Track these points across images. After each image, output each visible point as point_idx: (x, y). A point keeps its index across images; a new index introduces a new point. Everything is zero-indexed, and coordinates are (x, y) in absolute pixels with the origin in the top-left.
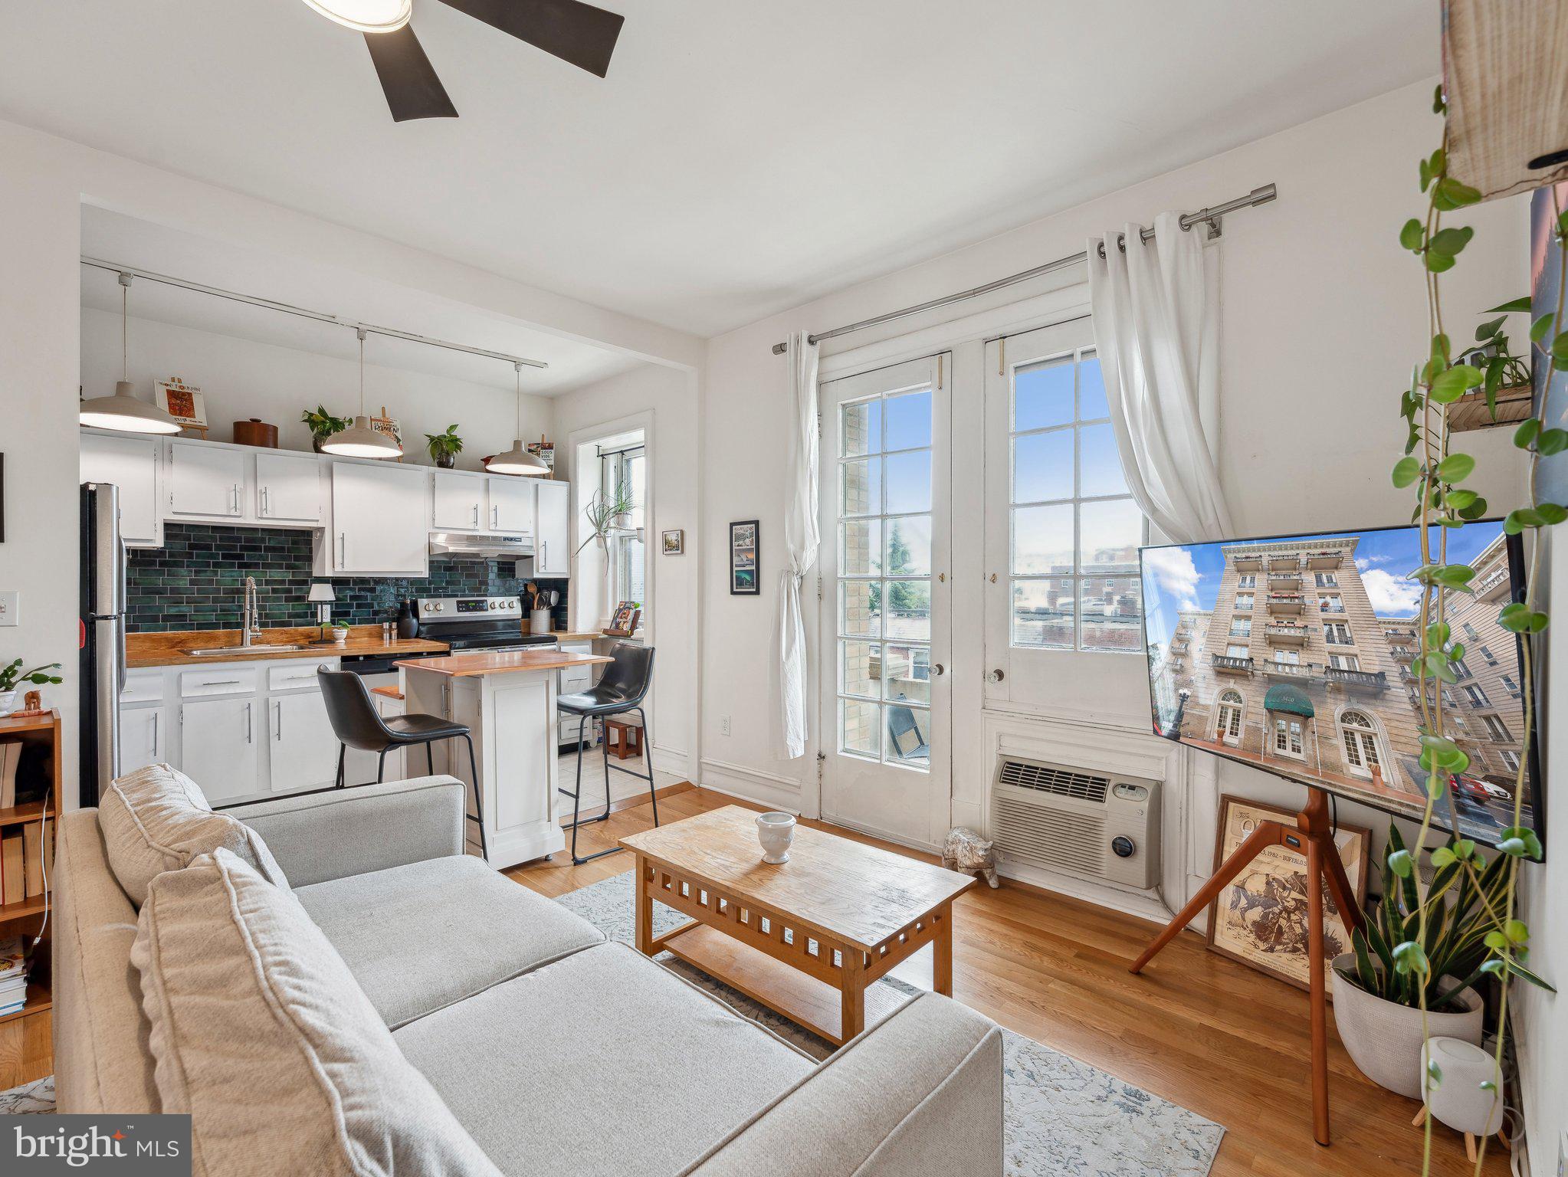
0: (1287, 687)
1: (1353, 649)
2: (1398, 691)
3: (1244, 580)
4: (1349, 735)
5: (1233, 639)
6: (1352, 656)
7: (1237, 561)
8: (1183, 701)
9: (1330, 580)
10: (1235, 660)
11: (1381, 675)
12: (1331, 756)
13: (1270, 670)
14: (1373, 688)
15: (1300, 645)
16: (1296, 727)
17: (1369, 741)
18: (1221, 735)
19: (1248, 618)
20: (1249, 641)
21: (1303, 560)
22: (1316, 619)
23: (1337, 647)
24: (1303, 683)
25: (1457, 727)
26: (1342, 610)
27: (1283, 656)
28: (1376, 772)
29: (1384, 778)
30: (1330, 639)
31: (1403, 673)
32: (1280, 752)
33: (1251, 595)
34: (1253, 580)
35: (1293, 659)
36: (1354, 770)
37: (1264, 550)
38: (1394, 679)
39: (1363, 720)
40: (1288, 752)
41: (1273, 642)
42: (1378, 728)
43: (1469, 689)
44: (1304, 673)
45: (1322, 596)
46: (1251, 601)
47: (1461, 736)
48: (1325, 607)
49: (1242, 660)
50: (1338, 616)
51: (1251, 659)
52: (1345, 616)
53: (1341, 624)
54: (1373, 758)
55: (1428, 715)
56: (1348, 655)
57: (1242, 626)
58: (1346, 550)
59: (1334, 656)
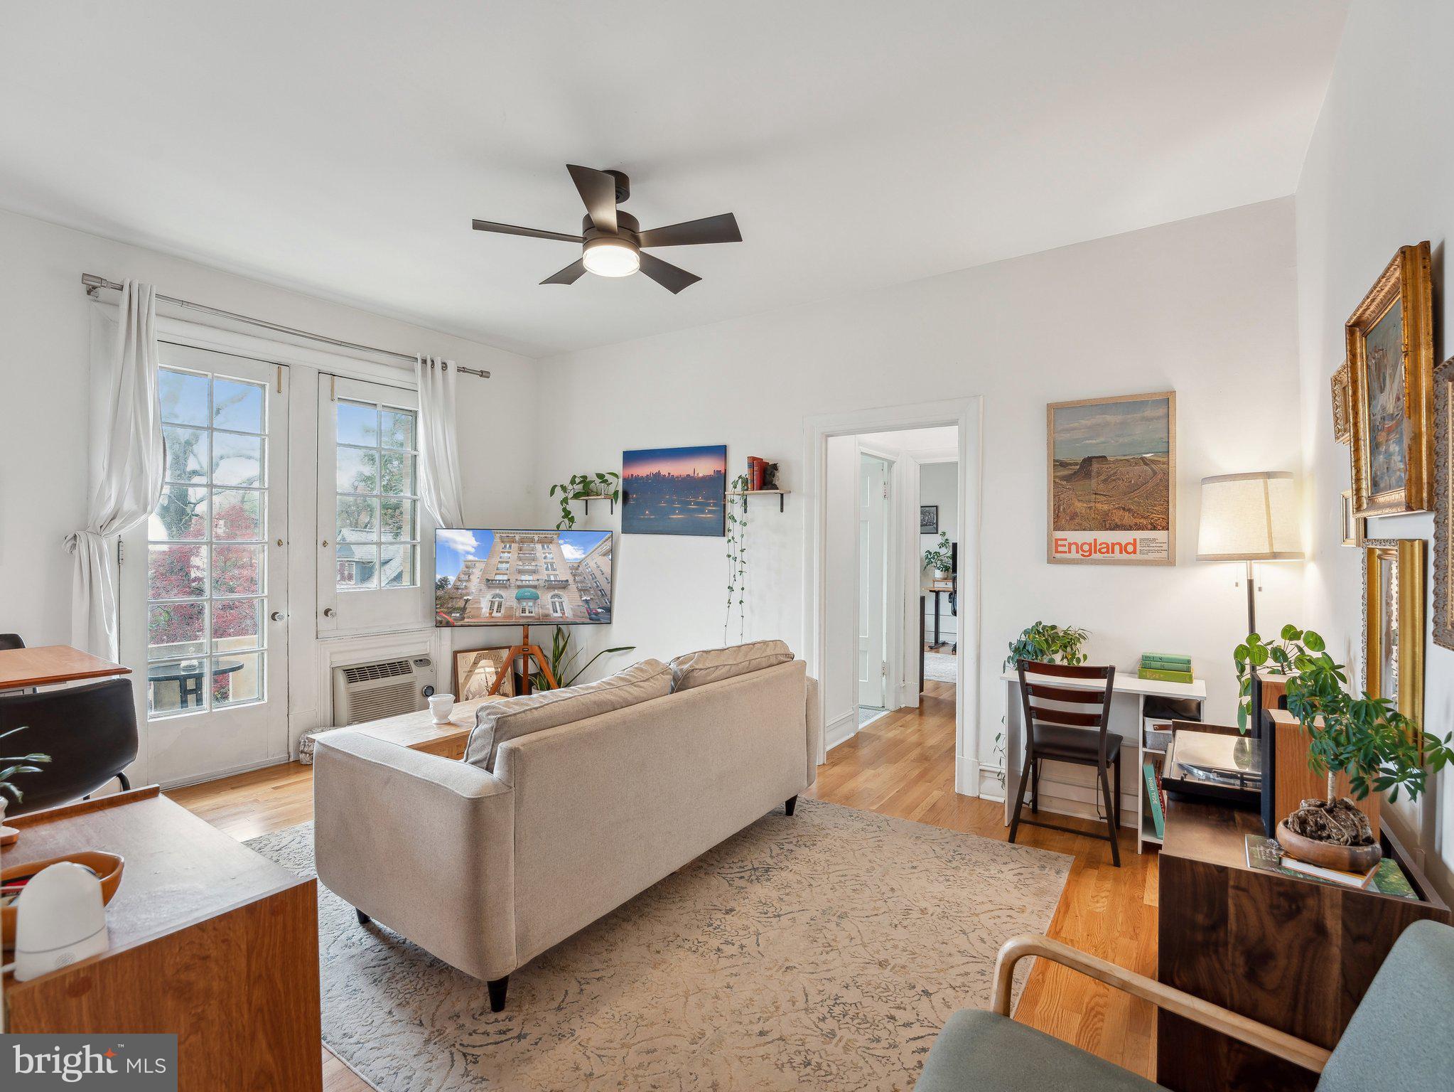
0: (527, 589)
1: (557, 573)
2: (573, 587)
3: (505, 546)
4: (554, 604)
5: (498, 572)
6: (555, 575)
7: (501, 537)
8: (466, 603)
9: (548, 547)
10: (500, 581)
11: (567, 581)
12: (546, 612)
13: (519, 583)
14: (564, 585)
15: (534, 572)
16: (531, 604)
17: (561, 604)
18: (491, 614)
19: (507, 562)
20: (508, 572)
21: (536, 539)
22: (541, 564)
23: (550, 572)
24: (535, 587)
25: (590, 594)
26: (552, 559)
27: (523, 578)
28: (564, 614)
29: (566, 615)
30: (547, 569)
31: (575, 580)
32: (524, 615)
33: (509, 552)
34: (510, 546)
35: (530, 578)
36: (555, 615)
37: (517, 533)
38: (571, 581)
39: (558, 596)
40: (527, 614)
41: (520, 572)
42: (565, 600)
43: (596, 582)
44: (536, 583)
45: (544, 553)
46: (509, 555)
47: (592, 597)
48: (545, 558)
49: (503, 581)
50: (551, 560)
51: (509, 580)
52: (554, 561)
53: (552, 564)
54: (562, 610)
55: (583, 590)
56: (554, 575)
57: (504, 566)
58: (555, 536)
59: (548, 576)
